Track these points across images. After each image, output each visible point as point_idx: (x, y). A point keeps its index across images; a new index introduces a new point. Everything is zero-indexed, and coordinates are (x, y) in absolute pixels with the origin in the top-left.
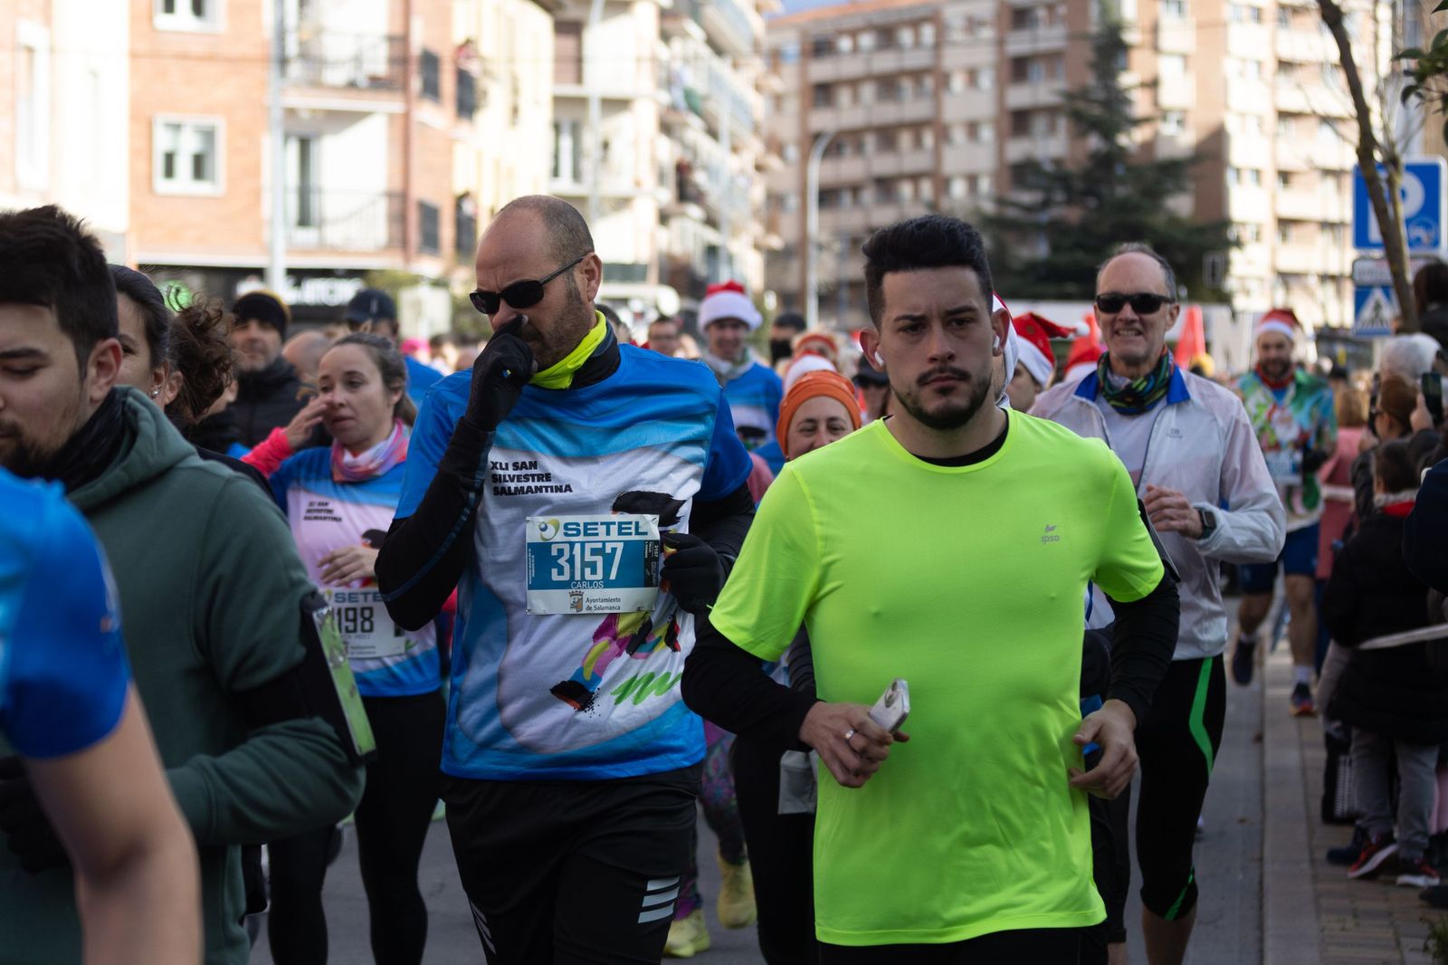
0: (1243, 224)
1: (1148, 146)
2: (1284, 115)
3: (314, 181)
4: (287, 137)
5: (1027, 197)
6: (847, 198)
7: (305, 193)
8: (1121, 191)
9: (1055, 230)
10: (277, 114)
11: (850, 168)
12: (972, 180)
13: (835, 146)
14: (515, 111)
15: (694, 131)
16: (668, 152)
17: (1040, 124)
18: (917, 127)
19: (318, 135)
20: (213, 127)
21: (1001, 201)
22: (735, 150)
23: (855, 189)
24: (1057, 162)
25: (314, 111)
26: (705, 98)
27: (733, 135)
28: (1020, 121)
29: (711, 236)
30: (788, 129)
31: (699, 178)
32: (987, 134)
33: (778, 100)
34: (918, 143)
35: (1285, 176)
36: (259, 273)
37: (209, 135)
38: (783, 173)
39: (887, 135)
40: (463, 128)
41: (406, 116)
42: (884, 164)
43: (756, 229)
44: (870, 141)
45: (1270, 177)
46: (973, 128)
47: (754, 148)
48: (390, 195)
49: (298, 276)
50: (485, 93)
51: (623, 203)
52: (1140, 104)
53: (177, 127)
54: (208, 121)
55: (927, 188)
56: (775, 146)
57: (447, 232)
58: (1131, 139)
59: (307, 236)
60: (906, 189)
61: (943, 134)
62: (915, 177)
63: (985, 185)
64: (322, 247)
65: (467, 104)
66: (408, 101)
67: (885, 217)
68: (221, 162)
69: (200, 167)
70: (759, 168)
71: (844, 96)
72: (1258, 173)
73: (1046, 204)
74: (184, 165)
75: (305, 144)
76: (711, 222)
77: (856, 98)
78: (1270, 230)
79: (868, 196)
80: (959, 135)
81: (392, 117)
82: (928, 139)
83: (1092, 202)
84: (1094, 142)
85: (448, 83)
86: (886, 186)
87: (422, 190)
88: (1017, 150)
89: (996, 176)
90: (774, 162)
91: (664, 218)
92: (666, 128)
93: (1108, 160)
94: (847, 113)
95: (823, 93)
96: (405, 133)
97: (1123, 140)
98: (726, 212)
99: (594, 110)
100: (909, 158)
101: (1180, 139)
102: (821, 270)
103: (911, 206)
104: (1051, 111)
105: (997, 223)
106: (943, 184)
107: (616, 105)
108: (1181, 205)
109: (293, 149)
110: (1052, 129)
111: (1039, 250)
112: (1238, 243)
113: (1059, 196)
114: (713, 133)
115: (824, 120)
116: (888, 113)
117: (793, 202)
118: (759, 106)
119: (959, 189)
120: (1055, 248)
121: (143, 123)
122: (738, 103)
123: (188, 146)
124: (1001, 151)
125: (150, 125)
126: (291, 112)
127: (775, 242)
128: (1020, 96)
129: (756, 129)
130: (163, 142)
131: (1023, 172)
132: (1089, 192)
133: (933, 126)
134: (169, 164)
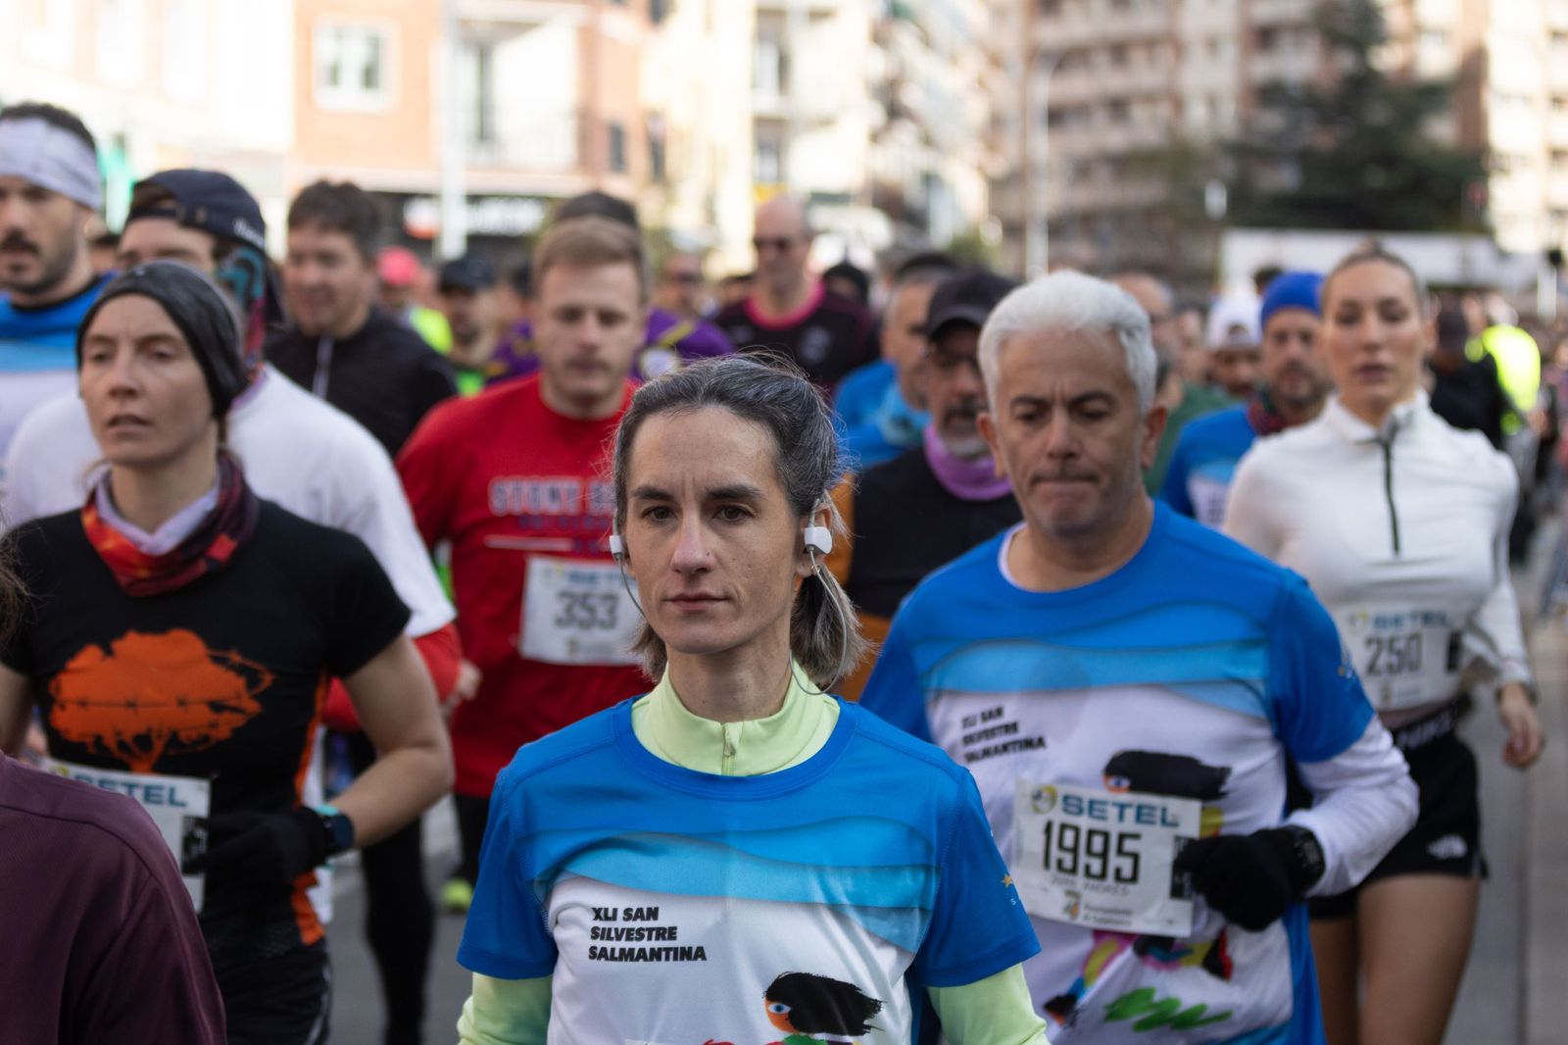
0: (1501, 156)
1: (1406, 71)
2: (1558, 35)
3: (493, 93)
4: (464, 47)
5: (1272, 120)
6: (1075, 120)
7: (484, 108)
8: (1378, 114)
9: (1306, 159)
10: (449, 23)
11: (1078, 86)
12: (1212, 101)
13: (1064, 60)
14: (709, 24)
15: (905, 39)
16: (877, 65)
17: (1286, 41)
18: (1151, 43)
19: (496, 43)
20: (381, 35)
21: (1246, 123)
22: (953, 59)
23: (1084, 111)
25: (493, 21)
28: (1264, 37)
29: (923, 160)
30: (1010, 40)
31: (912, 96)
32: (1230, 53)
33: (999, 13)
34: (1153, 61)
35: (1558, 101)
36: (427, 196)
37: (375, 44)
38: (1005, 90)
39: (1119, 51)
40: (654, 38)
41: (592, 27)
42: (1116, 82)
43: (977, 151)
44: (1102, 60)
45: (1541, 103)
46: (1213, 45)
47: (973, 64)
49: (475, 199)
51: (826, 122)
52: (1395, 18)
54: (374, 26)
55: (1164, 110)
56: (996, 61)
57: (636, 155)
58: (1387, 59)
60: (1139, 113)
61: (1180, 52)
62: (1150, 98)
63: (1227, 107)
65: (658, 8)
66: (594, 9)
67: (1115, 138)
68: (391, 71)
69: (370, 77)
70: (981, 84)
71: (1073, 11)
72: (1526, 99)
73: (1294, 128)
74: (351, 76)
75: (483, 52)
76: (928, 141)
77: (1086, 13)
78: (1542, 161)
79: (1101, 118)
80: (1197, 55)
81: (574, 28)
82: (1166, 55)
84: (1345, 62)
86: (1118, 107)
87: (612, 106)
88: (1264, 68)
89: (1241, 99)
90: (997, 79)
91: (875, 137)
92: (879, 40)
93: (1363, 84)
94: (1077, 25)
95: (1047, 4)
96: (590, 42)
97: (1375, 59)
98: (944, 130)
99: (798, 21)
100: (1142, 75)
101: (1435, 61)
102: (1048, 197)
103: (1145, 129)
104: (1298, 28)
105: (1241, 151)
106: (1178, 103)
108: (1442, 130)
109: (470, 58)
110: (1300, 46)
111: (1283, 178)
112: (1503, 170)
113: (1309, 123)
114: (927, 41)
115: (1052, 33)
116: (1118, 26)
117: (1015, 123)
118: (977, 16)
119: (1197, 115)
120: (1307, 177)
121: (305, 31)
123: (354, 57)
124: (1245, 68)
126: (465, 23)
127: (999, 166)
128: (1266, 10)
129: (977, 43)
130: (326, 49)
131: (1269, 94)
132: (1343, 115)
133: (1168, 43)
134: (334, 75)
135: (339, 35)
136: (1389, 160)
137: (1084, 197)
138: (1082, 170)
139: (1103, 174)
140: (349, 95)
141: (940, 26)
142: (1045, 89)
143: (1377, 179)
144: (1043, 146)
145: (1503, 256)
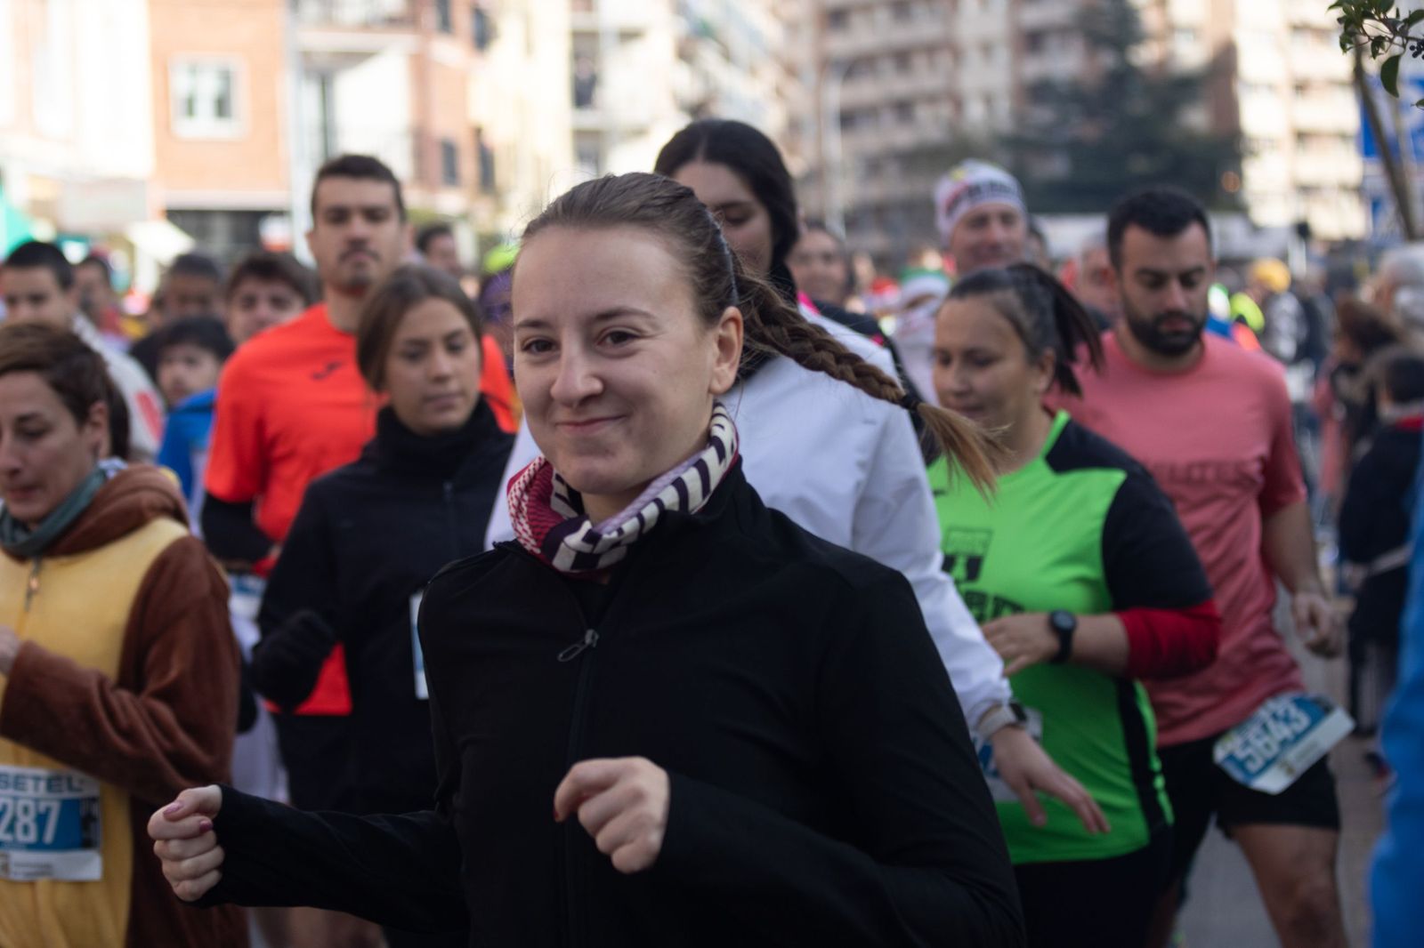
0: (1250, 139)
1: (1162, 65)
2: (1299, 28)
4: (306, 77)
5: (1043, 115)
6: (866, 121)
7: (327, 131)
8: (1138, 106)
9: (1075, 149)
10: (292, 57)
11: (866, 91)
12: (988, 100)
13: (852, 68)
14: (529, 48)
15: (709, 56)
16: (688, 83)
17: (1053, 43)
18: (931, 49)
19: (336, 72)
20: (231, 68)
21: (1019, 117)
22: (752, 71)
23: (873, 113)
24: (1074, 82)
25: (332, 52)
28: (1032, 41)
30: (803, 52)
32: (1003, 56)
33: (792, 27)
34: (933, 66)
35: (1301, 87)
36: (280, 213)
37: (226, 77)
38: (800, 95)
39: (902, 58)
40: (479, 62)
41: (423, 54)
42: (901, 86)
44: (887, 67)
45: (1286, 91)
46: (987, 49)
47: (770, 75)
48: (409, 131)
52: (1151, 19)
54: (224, 61)
55: (945, 110)
56: (791, 71)
57: (468, 167)
58: (1145, 55)
60: (923, 113)
61: (958, 56)
62: (932, 99)
63: (1004, 107)
65: (483, 37)
66: (423, 38)
67: (902, 137)
68: (242, 101)
69: (222, 107)
70: (779, 92)
71: (857, 21)
72: (1271, 87)
73: (1063, 122)
74: (205, 107)
75: (324, 80)
77: (870, 22)
78: (1288, 142)
79: (888, 118)
80: (974, 58)
81: (407, 56)
82: (944, 60)
84: (1107, 60)
85: (463, 19)
86: (903, 108)
87: (445, 125)
88: (1034, 68)
89: (1015, 96)
90: (792, 88)
92: (685, 54)
93: (1123, 79)
94: (863, 35)
95: (836, 19)
96: (421, 69)
97: (1134, 56)
99: (610, 42)
100: (924, 78)
101: (1191, 55)
102: (844, 192)
103: (929, 126)
104: (1063, 31)
106: (958, 103)
107: (629, 36)
108: (1197, 118)
109: (313, 86)
110: (1065, 48)
111: (1056, 167)
112: (1253, 153)
113: (1076, 117)
114: (727, 56)
115: (842, 44)
116: (901, 35)
118: (772, 32)
119: (975, 112)
120: (1076, 165)
121: (162, 67)
123: (208, 88)
124: (1017, 69)
126: (306, 55)
128: (1033, 16)
129: (773, 56)
130: (181, 84)
131: (1039, 91)
133: (947, 48)
134: (190, 107)
135: (193, 70)
136: (1150, 147)
137: (875, 191)
138: (873, 166)
139: (892, 169)
140: (204, 124)
141: (739, 43)
142: (837, 95)
143: (1140, 165)
144: (836, 147)
145: (1256, 230)
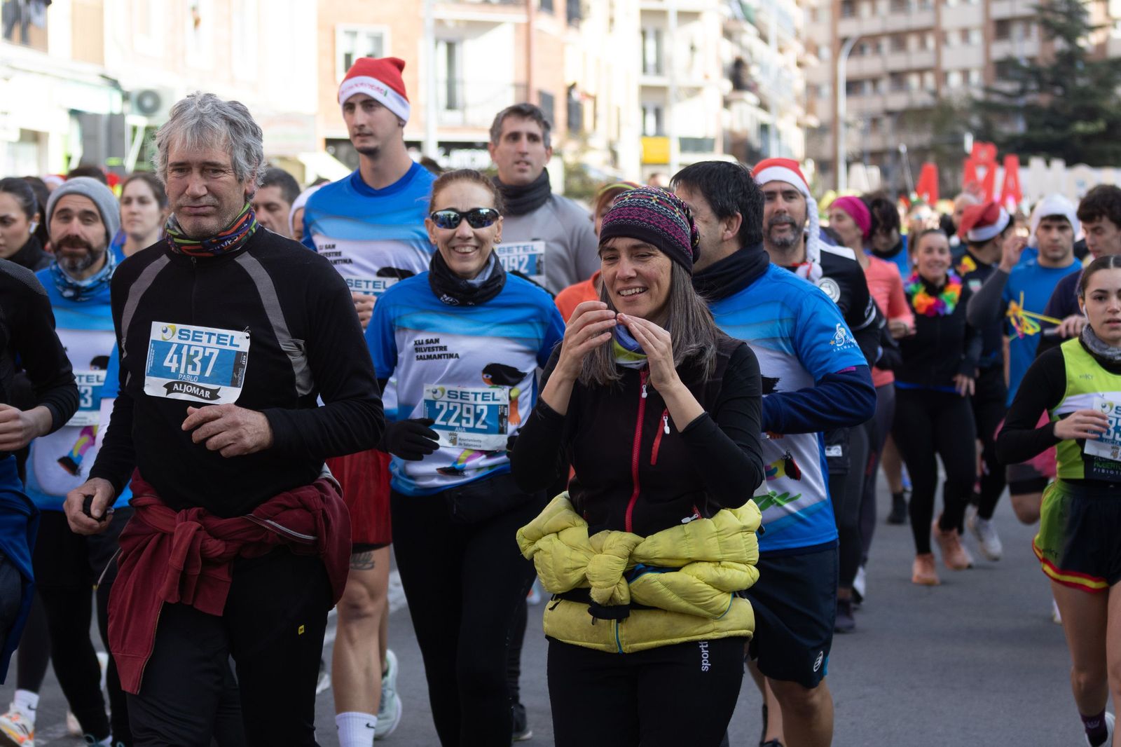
1: (1102, 47)
3: (458, 74)
4: (437, 42)
5: (1008, 87)
6: (868, 87)
7: (451, 85)
8: (1081, 82)
9: (1031, 112)
10: (430, 24)
11: (870, 64)
12: (965, 73)
13: (858, 47)
14: (612, 21)
15: (749, 36)
16: (729, 52)
17: (1017, 30)
18: (922, 32)
19: (461, 40)
20: (381, 34)
21: (987, 90)
22: (781, 50)
23: (875, 81)
24: (1031, 60)
25: (457, 21)
26: (757, 11)
27: (779, 39)
28: (1002, 28)
29: (763, 117)
30: (822, 34)
31: (754, 71)
32: (976, 38)
33: (814, 13)
34: (923, 44)
36: (416, 145)
37: (378, 40)
38: (819, 69)
39: (899, 39)
40: (572, 33)
41: (528, 25)
42: (897, 61)
43: (798, 111)
44: (886, 44)
46: (965, 34)
47: (796, 49)
48: (517, 86)
49: (447, 147)
50: (588, 8)
51: (695, 91)
52: (1095, 14)
53: (354, 34)
54: (376, 29)
55: (930, 79)
56: (813, 48)
57: (560, 115)
58: (1088, 42)
59: (454, 117)
60: (914, 80)
61: (942, 38)
62: (921, 72)
63: (975, 77)
64: (465, 126)
65: (574, 14)
66: (529, 13)
67: (898, 101)
70: (800, 65)
71: (865, 9)
73: (1023, 92)
75: (451, 46)
76: (763, 106)
77: (874, 10)
79: (885, 85)
80: (954, 39)
81: (517, 26)
82: (931, 42)
83: (1059, 91)
84: (1060, 44)
85: (560, 1)
86: (898, 77)
87: (543, 83)
88: (1000, 50)
89: (984, 71)
90: (811, 60)
91: (727, 103)
92: (728, 34)
93: (1071, 58)
94: (867, 22)
95: (849, 6)
96: (527, 37)
97: (1081, 42)
98: (774, 98)
99: (672, 19)
100: (916, 56)
102: (849, 142)
103: (918, 93)
104: (1027, 20)
105: (984, 107)
106: (943, 77)
107: (688, 16)
109: (443, 49)
110: (1027, 34)
111: (1018, 127)
113: (1033, 86)
114: (764, 38)
115: (850, 28)
116: (899, 22)
117: (826, 91)
118: (799, 17)
119: (955, 80)
120: (1030, 126)
121: (329, 31)
122: (783, 15)
123: (362, 49)
124: (987, 51)
125: (333, 32)
126: (440, 22)
127: (813, 122)
128: (1001, 9)
129: (797, 35)
130: (343, 45)
131: (1004, 68)
132: (1055, 83)
133: (934, 32)
134: (348, 62)
137: (874, 143)
138: (875, 122)
139: (887, 123)
143: (1080, 127)
144: (845, 105)
